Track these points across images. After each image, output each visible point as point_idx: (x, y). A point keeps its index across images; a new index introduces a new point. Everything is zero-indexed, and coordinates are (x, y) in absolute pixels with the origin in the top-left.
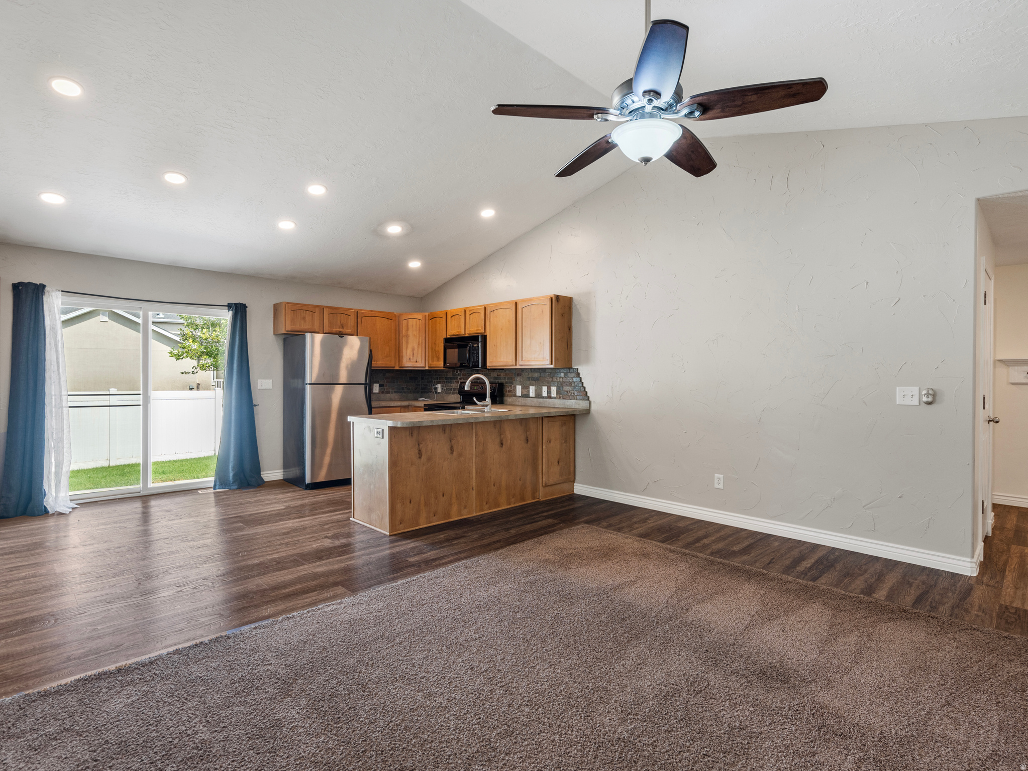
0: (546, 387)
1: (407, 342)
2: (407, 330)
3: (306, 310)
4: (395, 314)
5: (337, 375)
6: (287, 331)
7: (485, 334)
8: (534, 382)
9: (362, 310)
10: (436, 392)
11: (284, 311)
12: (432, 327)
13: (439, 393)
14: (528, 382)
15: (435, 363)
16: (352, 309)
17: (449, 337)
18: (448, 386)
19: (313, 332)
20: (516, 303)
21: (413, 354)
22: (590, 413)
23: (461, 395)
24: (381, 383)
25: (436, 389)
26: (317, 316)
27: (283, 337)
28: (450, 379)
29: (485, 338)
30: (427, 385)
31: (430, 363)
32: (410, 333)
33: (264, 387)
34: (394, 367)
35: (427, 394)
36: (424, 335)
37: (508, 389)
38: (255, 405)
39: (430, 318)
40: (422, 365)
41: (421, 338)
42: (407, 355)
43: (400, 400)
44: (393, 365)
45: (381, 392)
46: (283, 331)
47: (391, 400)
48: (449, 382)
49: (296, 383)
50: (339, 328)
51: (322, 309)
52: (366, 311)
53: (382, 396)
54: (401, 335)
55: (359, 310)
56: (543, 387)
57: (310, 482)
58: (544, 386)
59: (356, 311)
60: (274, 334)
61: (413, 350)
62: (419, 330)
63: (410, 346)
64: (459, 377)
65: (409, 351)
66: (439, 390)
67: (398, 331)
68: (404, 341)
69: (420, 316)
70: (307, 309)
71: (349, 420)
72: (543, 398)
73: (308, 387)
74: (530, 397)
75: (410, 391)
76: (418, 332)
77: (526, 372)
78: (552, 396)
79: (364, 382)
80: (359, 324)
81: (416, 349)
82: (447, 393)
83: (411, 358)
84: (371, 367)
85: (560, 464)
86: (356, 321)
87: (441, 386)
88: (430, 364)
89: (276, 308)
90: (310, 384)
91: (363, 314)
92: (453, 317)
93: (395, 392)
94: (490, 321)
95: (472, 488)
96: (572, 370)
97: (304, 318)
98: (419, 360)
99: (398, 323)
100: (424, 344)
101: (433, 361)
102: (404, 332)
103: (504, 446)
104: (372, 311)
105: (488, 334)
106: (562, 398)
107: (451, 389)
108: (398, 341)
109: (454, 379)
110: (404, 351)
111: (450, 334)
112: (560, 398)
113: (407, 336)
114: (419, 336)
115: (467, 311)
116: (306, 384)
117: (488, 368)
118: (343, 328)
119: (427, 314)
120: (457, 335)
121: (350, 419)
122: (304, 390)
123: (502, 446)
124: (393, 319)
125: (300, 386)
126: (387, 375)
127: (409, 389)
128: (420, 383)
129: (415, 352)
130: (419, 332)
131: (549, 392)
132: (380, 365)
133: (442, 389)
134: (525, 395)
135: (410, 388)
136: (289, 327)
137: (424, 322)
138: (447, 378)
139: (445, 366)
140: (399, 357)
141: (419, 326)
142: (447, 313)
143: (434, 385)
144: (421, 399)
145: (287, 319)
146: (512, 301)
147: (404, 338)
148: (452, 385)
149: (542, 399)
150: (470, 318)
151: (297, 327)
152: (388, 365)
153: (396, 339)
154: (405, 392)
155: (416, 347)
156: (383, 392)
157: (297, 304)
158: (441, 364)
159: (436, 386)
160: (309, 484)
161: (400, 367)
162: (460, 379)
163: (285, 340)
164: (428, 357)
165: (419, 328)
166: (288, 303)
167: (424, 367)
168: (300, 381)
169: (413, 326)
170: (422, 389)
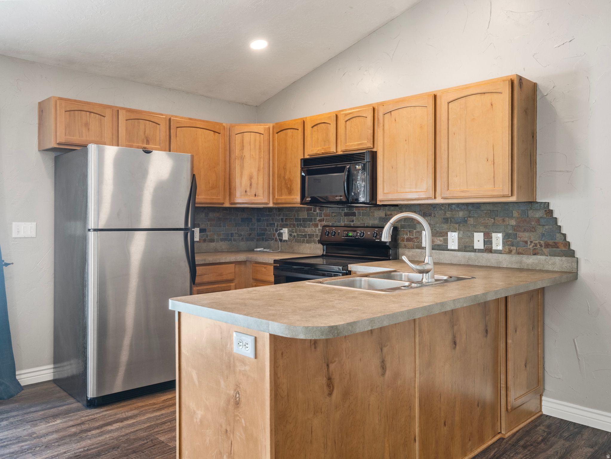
0: (483, 234)
1: (242, 167)
2: (242, 149)
3: (90, 112)
4: (224, 125)
5: (138, 215)
6: (59, 144)
7: (374, 150)
8: (457, 226)
9: (176, 117)
10: (281, 240)
11: (53, 111)
12: (279, 144)
13: (284, 241)
14: (445, 226)
15: (284, 197)
16: (162, 115)
17: (308, 157)
18: (300, 231)
19: (100, 142)
20: (435, 97)
21: (251, 185)
22: (577, 279)
23: (323, 245)
24: (203, 226)
25: (281, 235)
26: (107, 121)
27: (53, 155)
28: (303, 221)
29: (374, 155)
30: (266, 230)
31: (276, 197)
32: (246, 153)
33: (22, 235)
34: (223, 204)
35: (267, 243)
36: (267, 157)
37: (406, 237)
38: (7, 265)
39: (276, 131)
40: (265, 200)
41: (262, 160)
42: (241, 186)
43: (230, 251)
44: (221, 201)
45: (203, 240)
46: (53, 145)
47: (216, 251)
48: (301, 225)
49: (75, 228)
50: (143, 143)
51: (116, 111)
52: (182, 118)
53: (204, 245)
54: (233, 156)
55: (173, 116)
56: (475, 234)
57: (95, 396)
58: (476, 232)
59: (168, 118)
60: (39, 151)
61: (251, 178)
62: (260, 149)
63: (246, 173)
64: (318, 218)
65: (245, 181)
66: (285, 237)
67: (229, 150)
68: (237, 166)
69: (260, 128)
70: (92, 111)
71: (170, 308)
72: (475, 251)
73: (92, 236)
74: (449, 250)
75: (242, 239)
76: (257, 152)
77: (441, 209)
78: (494, 247)
79: (183, 226)
80: (172, 138)
81: (255, 177)
82: (298, 241)
83: (248, 190)
84: (194, 203)
85: (528, 366)
86: (168, 134)
87: (289, 231)
88: (277, 199)
89: (42, 108)
90: (95, 230)
91: (178, 122)
92: (315, 127)
93: (222, 240)
94: (384, 129)
95: (413, 437)
96: (537, 205)
97: (87, 125)
98: (260, 192)
99: (228, 139)
100: (267, 170)
101: (281, 195)
102: (237, 151)
103: (457, 347)
104: (190, 119)
105: (379, 149)
106: (514, 251)
107: (305, 236)
108: (228, 165)
109: (311, 220)
110: (238, 180)
111: (311, 153)
112: (510, 252)
113: (242, 158)
114: (260, 158)
115: (339, 116)
116: (89, 230)
117: (378, 203)
118: (148, 142)
119: (271, 125)
120: (323, 154)
121: (174, 304)
122: (85, 239)
123: (455, 348)
124: (222, 132)
125: (79, 232)
126: (211, 215)
127: (241, 235)
128: (256, 227)
129: (254, 181)
130: (260, 152)
131: (488, 241)
132: (203, 201)
133: (290, 235)
134: (438, 245)
135: (243, 233)
136: (62, 138)
137: (266, 137)
138: (298, 220)
139: (304, 201)
140: (230, 189)
141: (260, 142)
142: (304, 122)
143: (276, 231)
144: (259, 250)
145: (58, 124)
146: (428, 94)
147: (237, 160)
148: (306, 229)
149: (473, 254)
150: (346, 127)
151: (76, 139)
152: (214, 201)
153: (225, 162)
154: (235, 240)
155: (255, 174)
156: (205, 241)
157: (75, 101)
158: (297, 198)
159: (282, 231)
160: (93, 400)
161: (231, 204)
162: (320, 221)
163: (56, 159)
164: (274, 188)
165: (260, 146)
166: (61, 99)
167: (267, 204)
168: (79, 224)
169: (250, 143)
170: (259, 235)
